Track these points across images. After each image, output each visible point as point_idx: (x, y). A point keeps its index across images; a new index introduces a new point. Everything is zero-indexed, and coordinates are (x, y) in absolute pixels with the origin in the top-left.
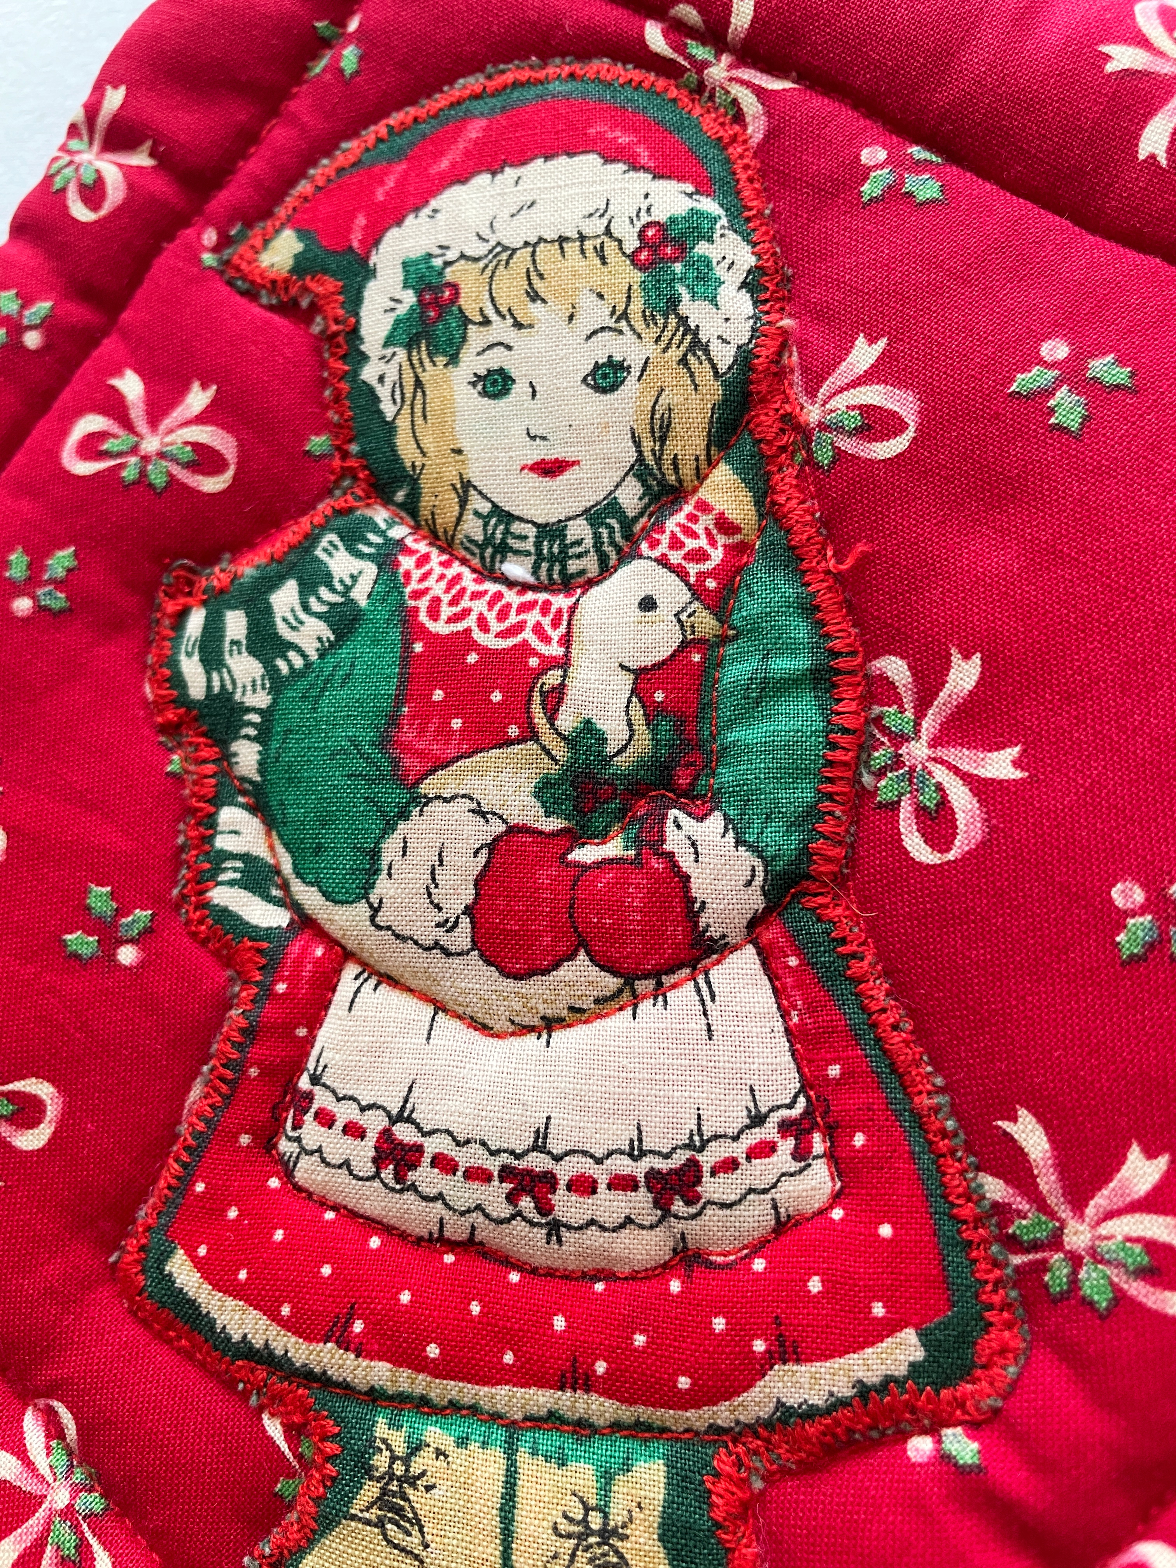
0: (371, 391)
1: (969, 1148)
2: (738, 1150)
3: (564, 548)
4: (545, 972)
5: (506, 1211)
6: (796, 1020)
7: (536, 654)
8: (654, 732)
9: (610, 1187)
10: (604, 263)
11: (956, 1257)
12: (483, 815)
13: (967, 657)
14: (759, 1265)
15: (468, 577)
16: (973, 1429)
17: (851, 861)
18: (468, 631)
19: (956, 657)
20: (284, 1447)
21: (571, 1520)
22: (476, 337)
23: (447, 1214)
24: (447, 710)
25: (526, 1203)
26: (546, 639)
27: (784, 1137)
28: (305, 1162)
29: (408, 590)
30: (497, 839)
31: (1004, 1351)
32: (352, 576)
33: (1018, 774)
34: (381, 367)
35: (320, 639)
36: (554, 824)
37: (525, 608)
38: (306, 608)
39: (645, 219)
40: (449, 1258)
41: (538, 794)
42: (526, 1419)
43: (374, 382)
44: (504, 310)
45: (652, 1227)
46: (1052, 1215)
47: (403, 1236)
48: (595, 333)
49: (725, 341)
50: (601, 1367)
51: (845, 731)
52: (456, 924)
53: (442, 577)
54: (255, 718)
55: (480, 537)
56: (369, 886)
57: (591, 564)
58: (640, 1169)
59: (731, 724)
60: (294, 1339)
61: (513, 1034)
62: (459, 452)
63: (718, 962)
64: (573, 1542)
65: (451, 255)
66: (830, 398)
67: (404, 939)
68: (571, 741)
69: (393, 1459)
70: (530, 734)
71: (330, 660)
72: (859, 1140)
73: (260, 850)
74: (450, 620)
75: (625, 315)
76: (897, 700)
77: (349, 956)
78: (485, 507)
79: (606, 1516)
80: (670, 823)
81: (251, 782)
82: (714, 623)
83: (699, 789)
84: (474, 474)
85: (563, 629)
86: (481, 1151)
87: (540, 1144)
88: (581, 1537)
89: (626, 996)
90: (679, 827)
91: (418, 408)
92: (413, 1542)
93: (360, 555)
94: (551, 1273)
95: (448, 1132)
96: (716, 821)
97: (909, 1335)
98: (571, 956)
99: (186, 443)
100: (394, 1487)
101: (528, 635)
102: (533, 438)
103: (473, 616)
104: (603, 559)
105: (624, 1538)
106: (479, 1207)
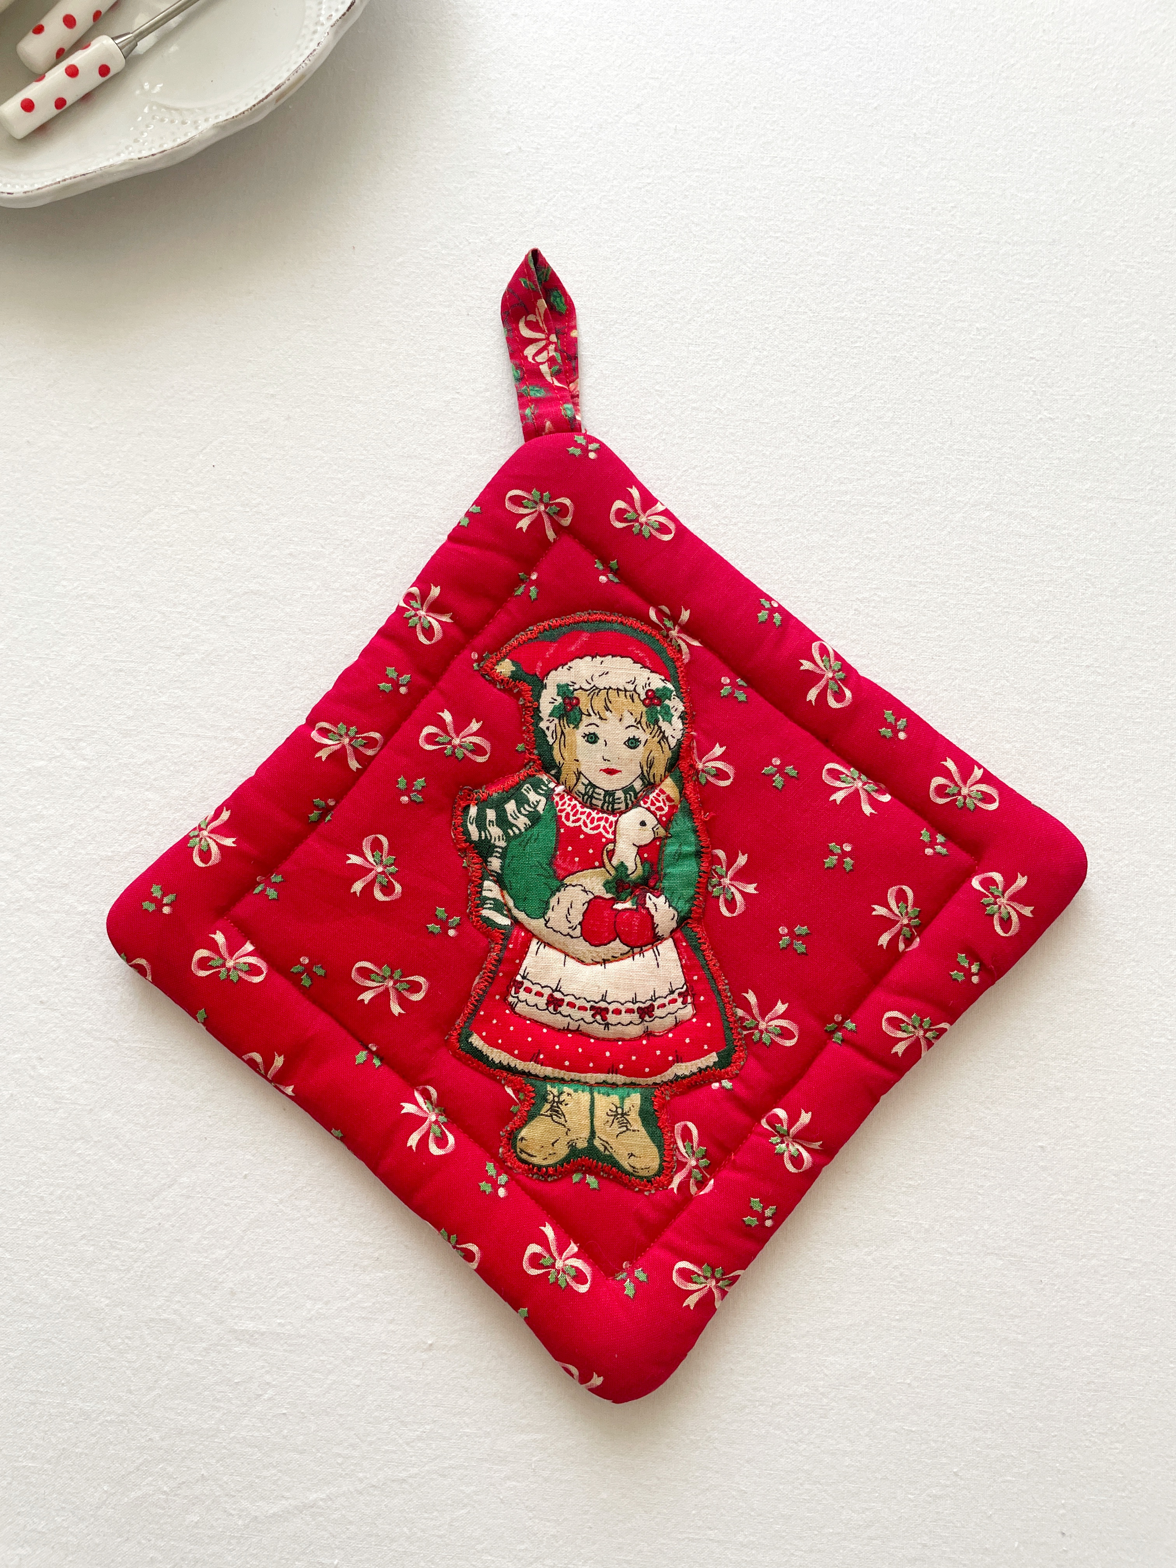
0: (544, 732)
1: (733, 1001)
2: (666, 1001)
3: (614, 800)
4: (606, 945)
5: (592, 1020)
6: (684, 962)
7: (604, 837)
8: (644, 867)
9: (626, 1012)
10: (633, 701)
11: (727, 1032)
12: (586, 892)
13: (743, 854)
14: (670, 1035)
15: (579, 806)
16: (730, 1080)
17: (704, 913)
18: (580, 826)
19: (740, 854)
20: (513, 1096)
21: (612, 1111)
22: (585, 720)
23: (571, 1021)
24: (573, 854)
25: (598, 1017)
26: (608, 832)
27: (679, 997)
28: (520, 1004)
29: (558, 809)
30: (591, 900)
31: (740, 1057)
32: (537, 801)
33: (756, 892)
34: (548, 724)
35: (525, 824)
36: (608, 896)
37: (600, 819)
38: (520, 812)
39: (648, 688)
40: (570, 1035)
41: (605, 885)
42: (596, 1083)
43: (545, 729)
44: (596, 712)
45: (638, 1024)
46: (756, 1019)
47: (553, 1028)
48: (629, 727)
49: (673, 737)
50: (621, 1066)
51: (704, 872)
52: (575, 928)
53: (569, 805)
54: (500, 850)
55: (583, 792)
56: (545, 913)
57: (623, 806)
58: (635, 1007)
59: (668, 866)
60: (519, 1061)
61: (592, 964)
62: (578, 761)
63: (660, 943)
64: (613, 1117)
65: (577, 687)
66: (706, 762)
67: (557, 932)
68: (616, 869)
69: (554, 1096)
70: (602, 865)
71: (529, 833)
72: (702, 998)
73: (499, 897)
74: (574, 822)
75: (640, 722)
76: (720, 863)
77: (534, 936)
78: (586, 782)
79: (623, 1109)
80: (647, 897)
81: (496, 872)
82: (664, 832)
83: (657, 887)
84: (582, 769)
85: (613, 829)
86: (584, 1001)
87: (604, 999)
88: (615, 1116)
89: (631, 953)
90: (650, 899)
91: (562, 744)
92: (562, 1120)
93: (540, 794)
94: (603, 1039)
95: (573, 995)
96: (662, 899)
97: (714, 1054)
98: (614, 940)
99: (470, 743)
100: (555, 1104)
101: (601, 830)
102: (605, 760)
103: (582, 821)
104: (627, 804)
105: (629, 1115)
106: (582, 1019)
